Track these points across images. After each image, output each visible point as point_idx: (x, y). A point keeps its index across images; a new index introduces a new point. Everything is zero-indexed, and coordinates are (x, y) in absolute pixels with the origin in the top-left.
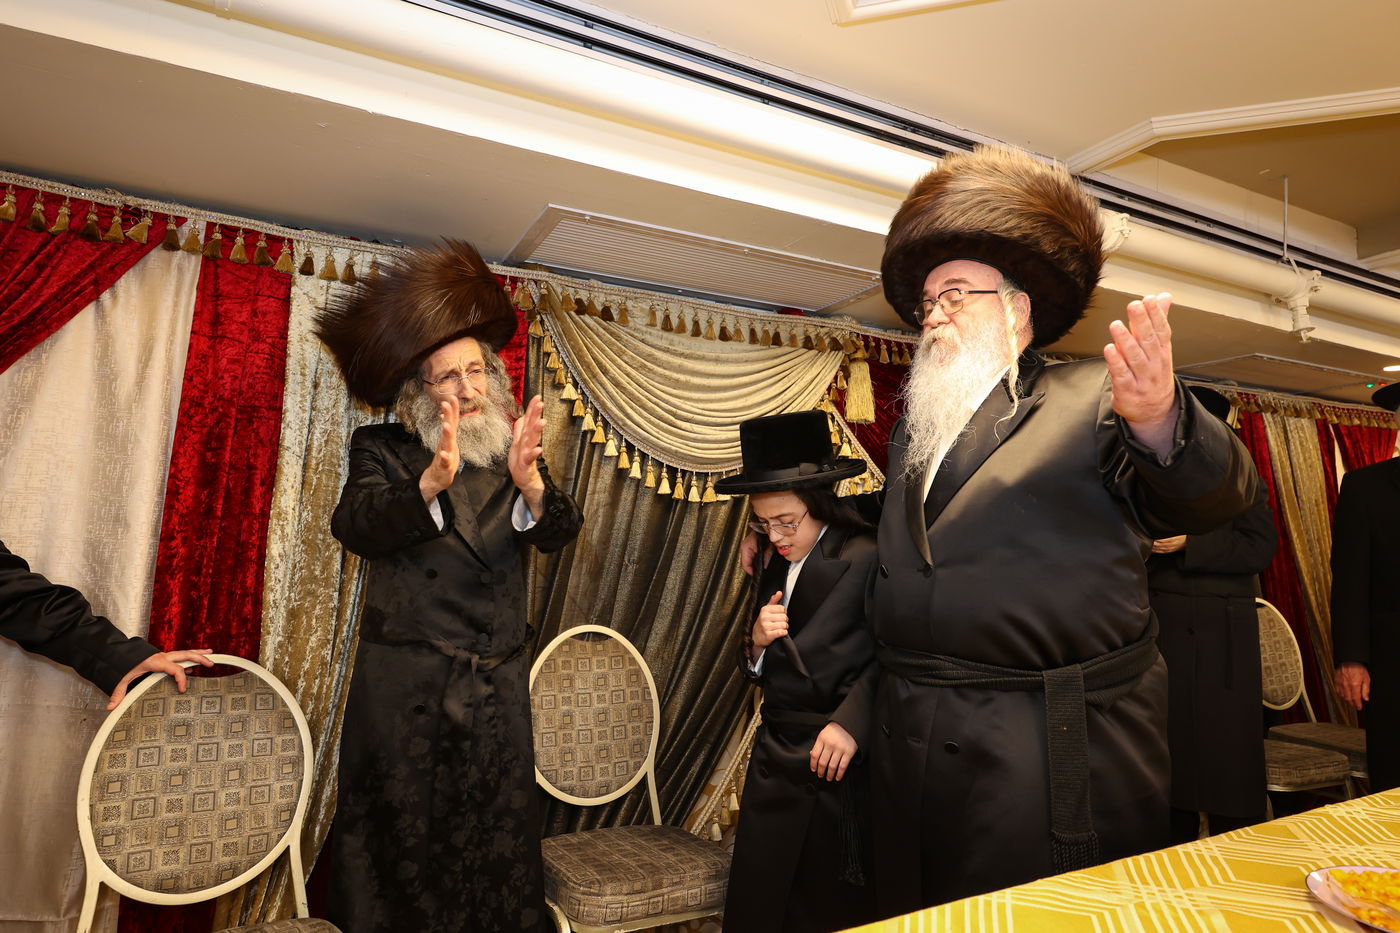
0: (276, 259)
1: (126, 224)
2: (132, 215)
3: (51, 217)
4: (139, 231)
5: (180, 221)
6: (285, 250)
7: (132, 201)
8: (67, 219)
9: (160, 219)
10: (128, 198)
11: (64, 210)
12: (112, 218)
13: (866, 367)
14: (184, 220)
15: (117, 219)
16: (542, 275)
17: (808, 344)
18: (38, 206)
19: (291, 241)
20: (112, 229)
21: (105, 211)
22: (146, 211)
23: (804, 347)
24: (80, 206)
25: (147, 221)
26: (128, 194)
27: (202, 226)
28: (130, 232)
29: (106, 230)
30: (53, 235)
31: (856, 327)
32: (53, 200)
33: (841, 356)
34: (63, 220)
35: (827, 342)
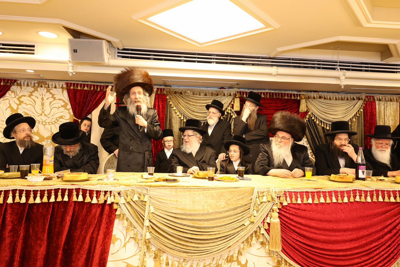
3: (97, 88)
11: (99, 87)
13: (238, 99)
16: (169, 88)
17: (224, 95)
21: (104, 87)
23: (223, 96)
30: (98, 91)
31: (238, 90)
32: (97, 86)
33: (232, 97)
34: (99, 89)
35: (229, 94)
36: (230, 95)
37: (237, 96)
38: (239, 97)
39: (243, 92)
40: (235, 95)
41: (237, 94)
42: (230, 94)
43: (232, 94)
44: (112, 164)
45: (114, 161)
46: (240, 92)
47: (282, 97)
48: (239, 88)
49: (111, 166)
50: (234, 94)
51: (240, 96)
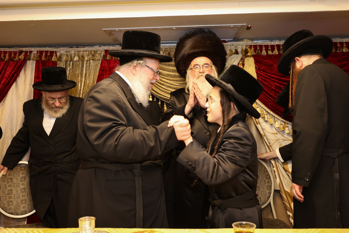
0: (52, 58)
1: (19, 55)
2: (21, 52)
3: (5, 57)
4: (22, 57)
5: (31, 52)
6: (54, 54)
7: (21, 49)
8: (8, 57)
9: (26, 52)
10: (20, 48)
11: (7, 55)
12: (16, 54)
13: (252, 59)
14: (32, 51)
15: (17, 54)
18: (2, 55)
19: (56, 52)
20: (16, 58)
21: (15, 53)
22: (23, 51)
24: (10, 53)
25: (23, 54)
26: (20, 47)
27: (36, 52)
28: (20, 57)
29: (15, 58)
30: (6, 62)
31: (250, 43)
32: (5, 53)
33: (240, 56)
34: (7, 57)
35: (234, 51)
36: (237, 53)
37: (249, 54)
38: (253, 56)
39: (261, 46)
40: (246, 52)
41: (249, 49)
42: (236, 50)
43: (239, 50)
44: (10, 180)
45: (12, 177)
46: (255, 47)
47: (336, 50)
48: (252, 40)
49: (7, 185)
50: (242, 50)
51: (254, 53)
